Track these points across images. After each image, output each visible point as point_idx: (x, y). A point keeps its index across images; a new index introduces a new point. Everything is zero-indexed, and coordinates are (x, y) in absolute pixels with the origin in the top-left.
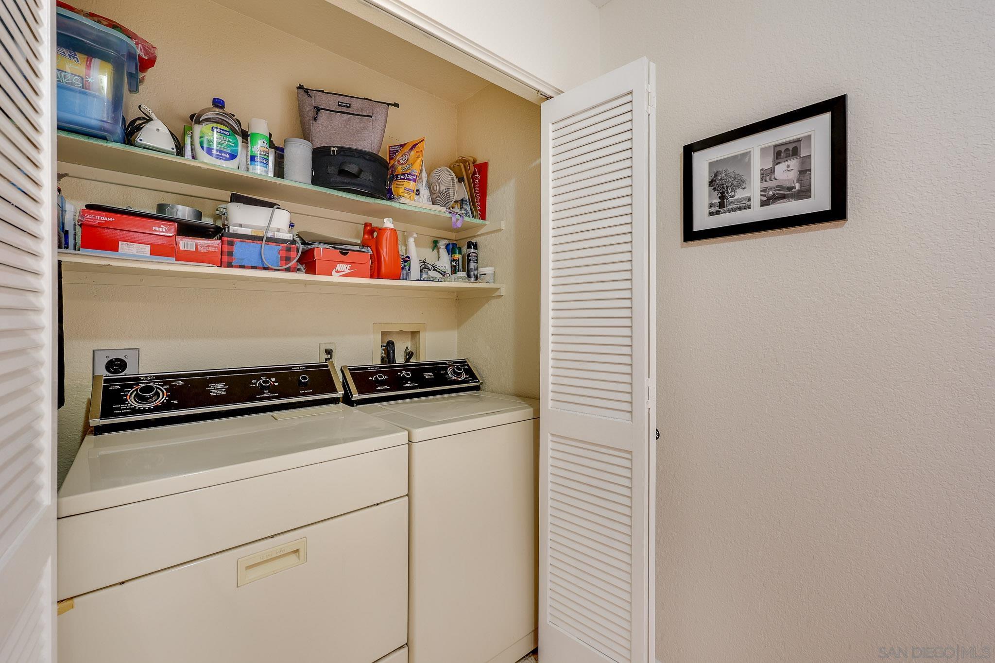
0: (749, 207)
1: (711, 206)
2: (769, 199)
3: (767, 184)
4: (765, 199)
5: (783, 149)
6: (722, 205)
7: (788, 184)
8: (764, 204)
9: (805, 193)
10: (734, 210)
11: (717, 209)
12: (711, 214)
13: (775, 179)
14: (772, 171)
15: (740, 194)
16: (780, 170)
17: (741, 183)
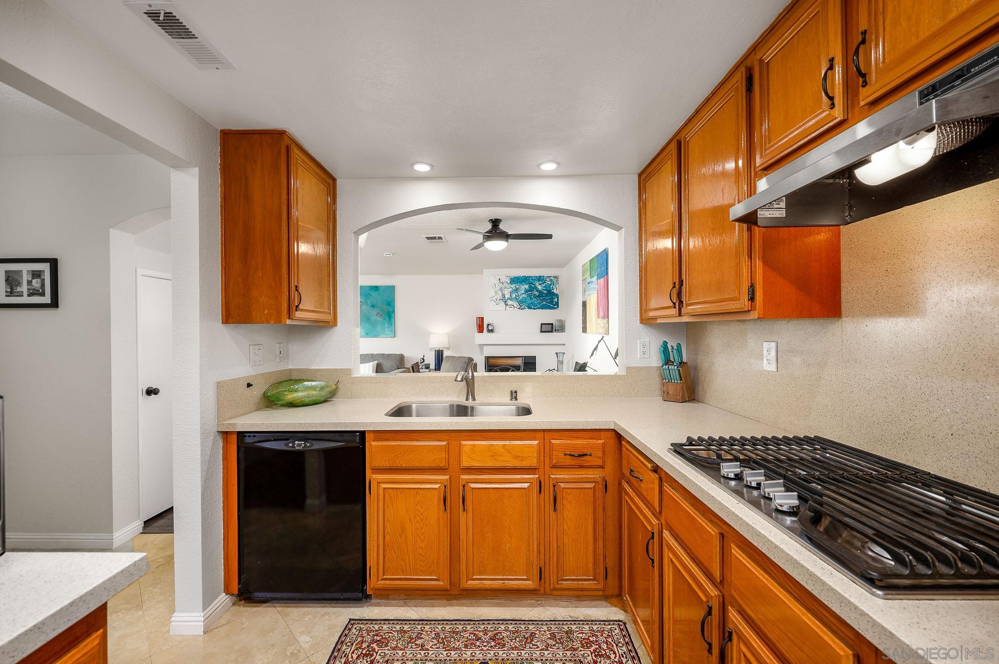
0: (23, 296)
1: (6, 292)
2: (31, 293)
3: (29, 287)
4: (29, 293)
5: (35, 273)
6: (11, 292)
7: (37, 289)
8: (29, 296)
9: (43, 294)
10: (17, 296)
11: (9, 294)
12: (6, 296)
13: (32, 285)
14: (31, 282)
15: (19, 289)
16: (34, 281)
17: (19, 284)
